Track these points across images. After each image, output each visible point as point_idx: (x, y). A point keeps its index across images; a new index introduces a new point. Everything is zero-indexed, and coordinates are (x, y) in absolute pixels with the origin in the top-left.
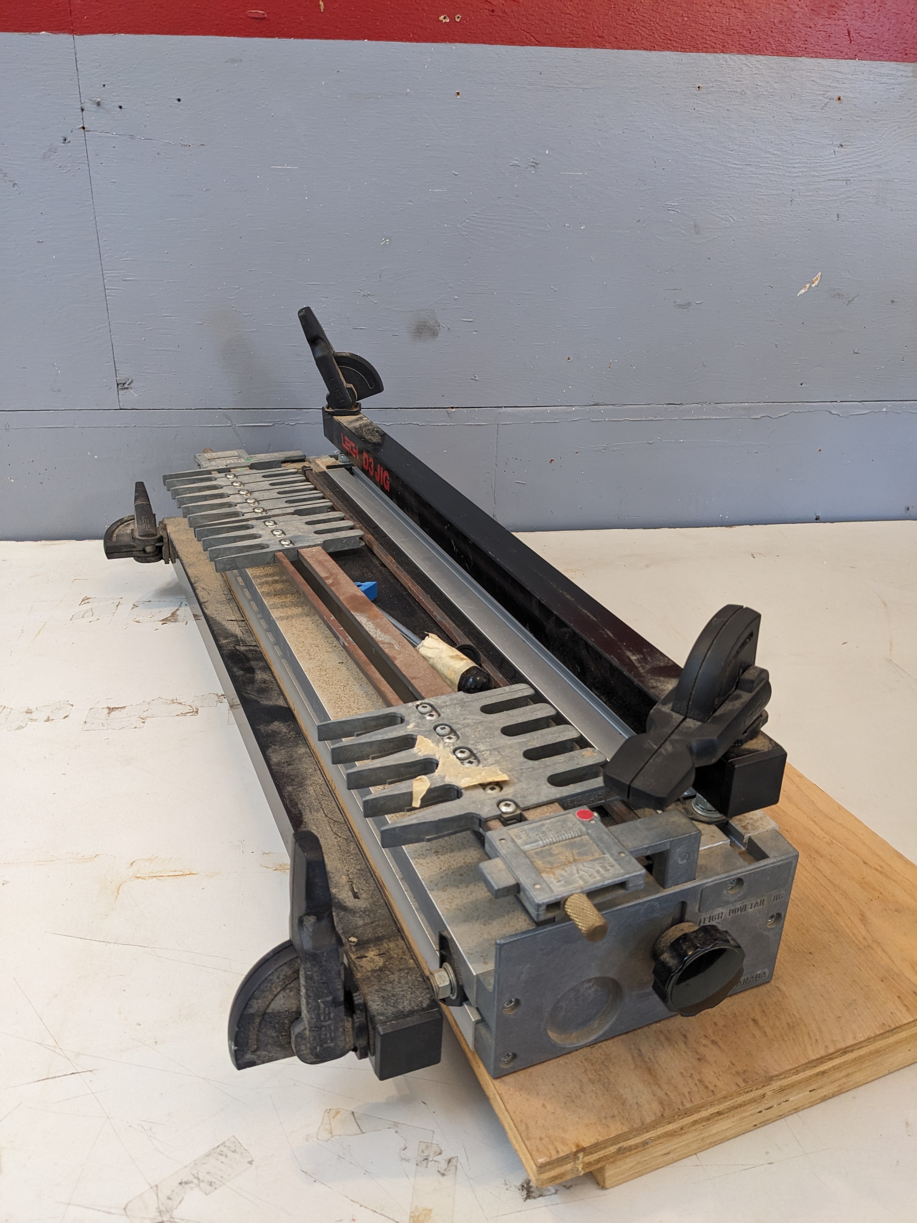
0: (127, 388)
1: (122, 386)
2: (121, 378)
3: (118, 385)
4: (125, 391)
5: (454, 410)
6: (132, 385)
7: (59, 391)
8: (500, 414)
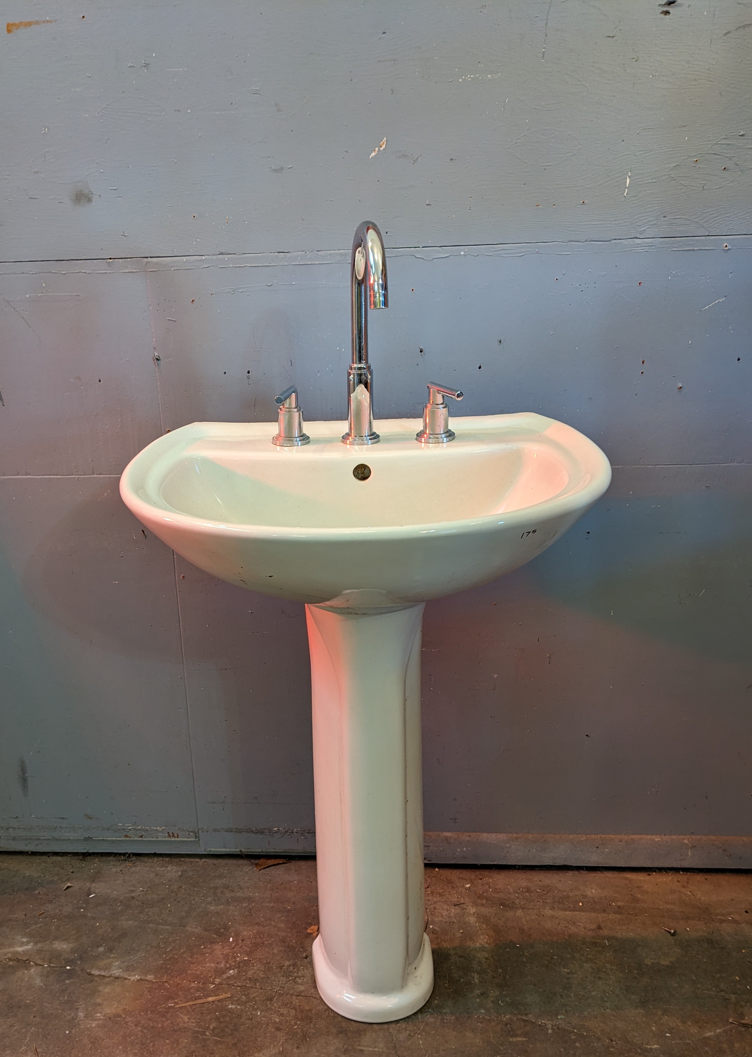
5: (111, 260)
8: (147, 263)
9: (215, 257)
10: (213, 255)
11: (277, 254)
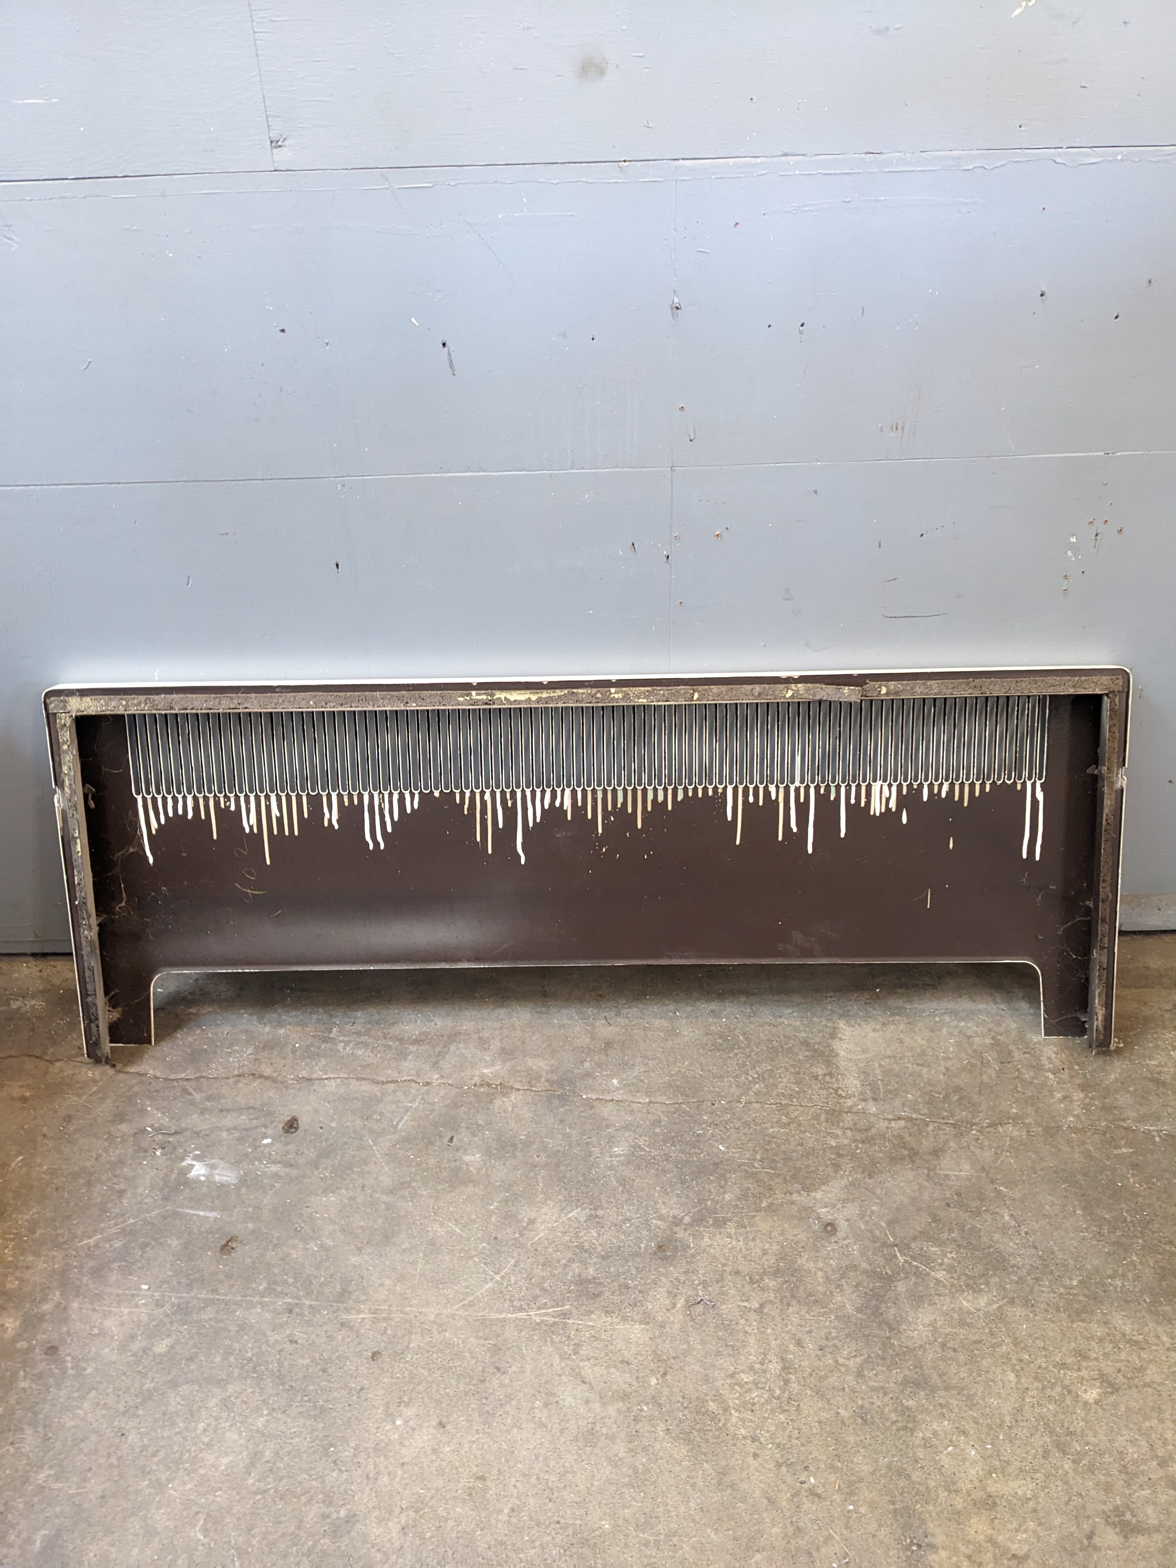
0: (280, 146)
1: (275, 144)
2: (274, 135)
3: (272, 142)
4: (279, 149)
5: (627, 163)
6: (285, 143)
7: (212, 151)
8: (677, 167)
9: (775, 159)
10: (773, 157)
11: (863, 156)
